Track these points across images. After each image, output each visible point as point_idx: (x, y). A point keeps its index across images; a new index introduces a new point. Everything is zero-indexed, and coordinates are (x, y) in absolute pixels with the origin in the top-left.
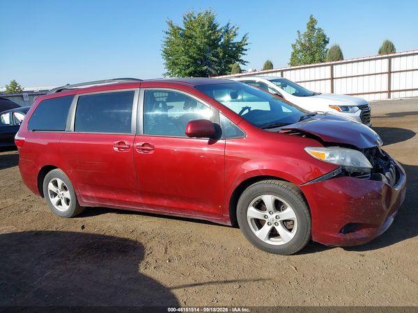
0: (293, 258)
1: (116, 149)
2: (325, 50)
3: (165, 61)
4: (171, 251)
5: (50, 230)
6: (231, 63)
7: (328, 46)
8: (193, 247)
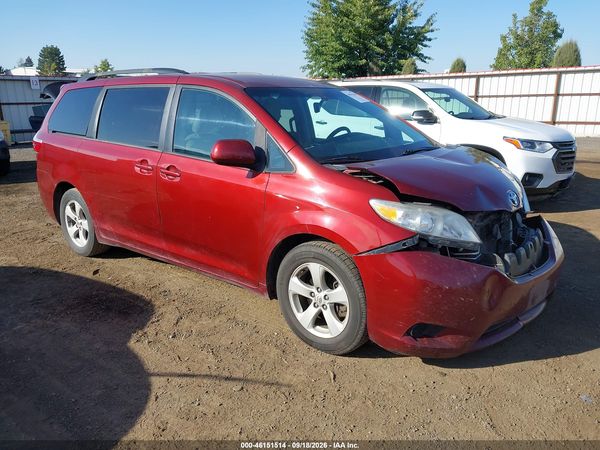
0: (341, 360)
1: (137, 169)
2: (554, 49)
3: (306, 48)
4: (186, 323)
5: (56, 269)
6: (404, 57)
7: (560, 43)
8: (217, 322)
